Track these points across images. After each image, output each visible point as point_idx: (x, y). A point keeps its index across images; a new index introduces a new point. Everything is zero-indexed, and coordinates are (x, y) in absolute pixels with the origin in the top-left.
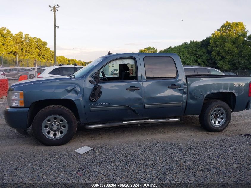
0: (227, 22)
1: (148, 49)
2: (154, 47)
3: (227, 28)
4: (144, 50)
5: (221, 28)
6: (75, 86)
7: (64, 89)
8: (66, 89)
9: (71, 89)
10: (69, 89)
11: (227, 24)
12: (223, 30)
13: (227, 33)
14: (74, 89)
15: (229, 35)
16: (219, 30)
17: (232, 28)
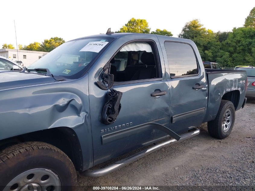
0: (133, 19)
1: (54, 40)
2: (62, 38)
3: (133, 25)
4: (50, 41)
5: (128, 23)
6: (72, 96)
7: (52, 104)
8: (55, 106)
9: (66, 103)
10: (61, 105)
11: (133, 20)
12: (130, 25)
13: (133, 29)
14: (72, 103)
15: (135, 31)
16: (126, 25)
17: (137, 24)
